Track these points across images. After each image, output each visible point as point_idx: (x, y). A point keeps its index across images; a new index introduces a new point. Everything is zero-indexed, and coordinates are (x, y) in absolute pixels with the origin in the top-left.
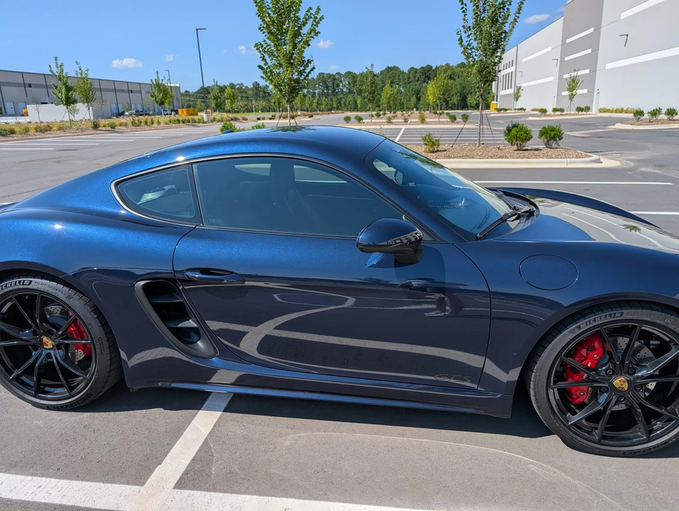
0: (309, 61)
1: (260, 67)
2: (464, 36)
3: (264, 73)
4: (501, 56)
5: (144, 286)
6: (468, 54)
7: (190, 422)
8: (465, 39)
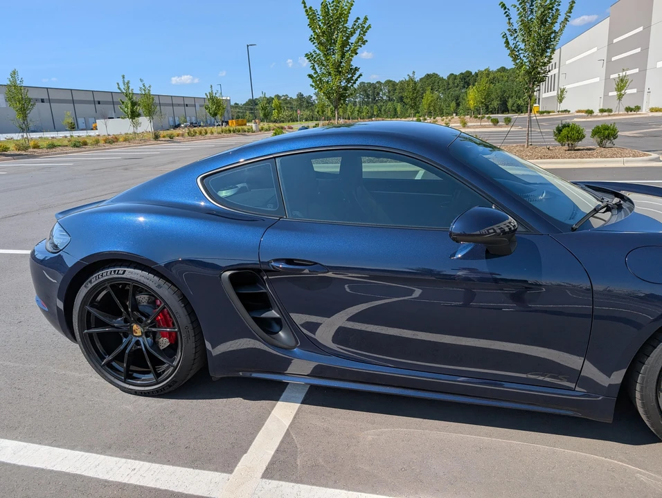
0: (356, 69)
1: (310, 76)
2: (510, 39)
3: (313, 82)
4: (551, 56)
5: (231, 276)
6: (515, 55)
7: (270, 413)
8: (511, 42)
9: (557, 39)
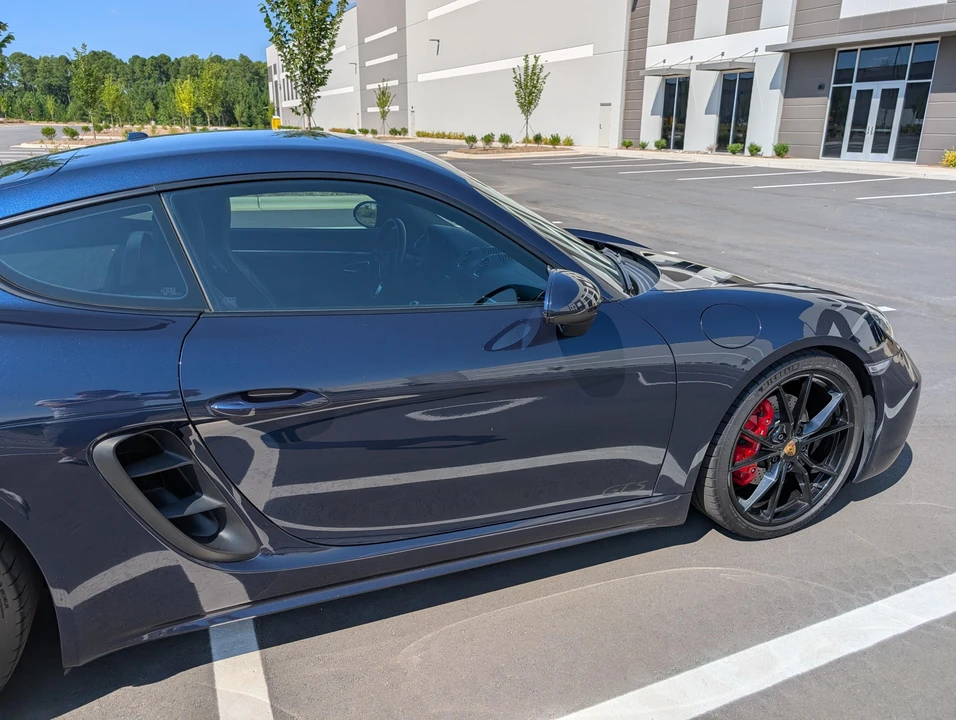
2: (272, 15)
5: (118, 448)
6: (281, 41)
7: (214, 691)
8: (274, 21)
9: (336, 27)
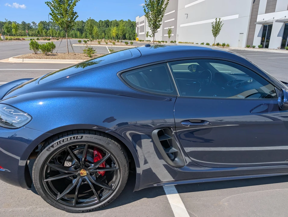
0: (76, 13)
1: (50, 14)
3: (52, 17)
4: (162, 18)
5: (158, 133)
6: (148, 16)
7: (169, 203)
8: (147, 10)
